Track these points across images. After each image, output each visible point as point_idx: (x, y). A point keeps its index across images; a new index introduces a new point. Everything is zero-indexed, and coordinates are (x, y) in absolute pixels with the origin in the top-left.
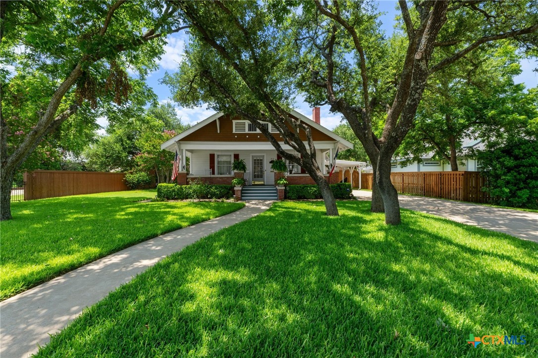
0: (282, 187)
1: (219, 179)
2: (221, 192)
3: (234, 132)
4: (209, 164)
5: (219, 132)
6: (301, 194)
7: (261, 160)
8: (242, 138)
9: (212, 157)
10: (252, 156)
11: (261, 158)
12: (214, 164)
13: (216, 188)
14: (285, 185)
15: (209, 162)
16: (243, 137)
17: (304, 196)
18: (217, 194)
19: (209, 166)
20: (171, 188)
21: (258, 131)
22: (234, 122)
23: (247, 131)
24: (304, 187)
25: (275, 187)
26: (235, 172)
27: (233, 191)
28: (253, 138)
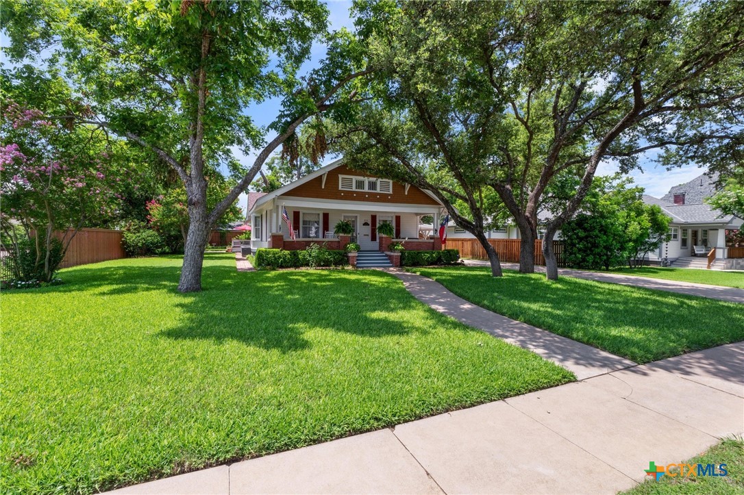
0: (398, 253)
2: (335, 259)
3: (340, 188)
4: (293, 224)
5: (323, 187)
6: (415, 261)
7: (353, 221)
8: (349, 196)
10: (344, 216)
11: (353, 219)
12: (299, 224)
13: (330, 254)
14: (402, 251)
15: (293, 222)
18: (332, 260)
19: (293, 227)
21: (366, 189)
22: (341, 177)
23: (354, 189)
24: (419, 253)
25: (383, 253)
26: (341, 235)
27: (348, 257)
28: (361, 197)
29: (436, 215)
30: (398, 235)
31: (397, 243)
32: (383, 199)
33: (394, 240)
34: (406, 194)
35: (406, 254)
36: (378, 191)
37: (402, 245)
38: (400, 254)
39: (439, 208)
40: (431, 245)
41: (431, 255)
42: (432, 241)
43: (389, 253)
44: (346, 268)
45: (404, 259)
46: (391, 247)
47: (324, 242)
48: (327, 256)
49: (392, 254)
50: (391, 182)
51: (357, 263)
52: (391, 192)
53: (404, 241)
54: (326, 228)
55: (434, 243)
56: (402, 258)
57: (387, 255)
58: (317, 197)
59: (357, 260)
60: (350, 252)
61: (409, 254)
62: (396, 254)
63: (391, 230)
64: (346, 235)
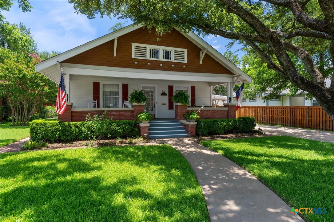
0: (194, 122)
1: (114, 113)
2: (124, 130)
3: (133, 57)
4: (92, 95)
5: (115, 55)
6: (212, 130)
7: (152, 92)
8: (142, 65)
9: (96, 86)
10: (143, 87)
11: (152, 90)
12: (99, 94)
13: (118, 125)
14: (197, 120)
15: (92, 92)
16: (144, 63)
17: (215, 131)
18: (120, 132)
19: (92, 97)
20: (54, 126)
21: (161, 58)
22: (134, 45)
23: (148, 57)
24: (215, 121)
25: (178, 121)
26: (135, 104)
27: (139, 128)
28: (155, 66)
29: (229, 84)
30: (193, 104)
31: (193, 111)
32: (178, 68)
33: (190, 109)
34: (201, 63)
35: (202, 124)
36: (173, 60)
37: (198, 114)
38: (195, 123)
39: (233, 77)
40: (226, 113)
41: (228, 123)
42: (227, 109)
43: (184, 122)
44: (134, 141)
45: (200, 128)
46: (187, 116)
47: (104, 111)
48: (114, 127)
49: (187, 123)
50: (186, 51)
51: (150, 134)
52: (186, 61)
53: (199, 109)
54: (125, 98)
55: (228, 111)
56: (198, 127)
57: (182, 124)
58: (109, 66)
59: (150, 130)
60: (141, 122)
61: (205, 122)
62: (191, 123)
63: (186, 98)
64: (139, 104)
